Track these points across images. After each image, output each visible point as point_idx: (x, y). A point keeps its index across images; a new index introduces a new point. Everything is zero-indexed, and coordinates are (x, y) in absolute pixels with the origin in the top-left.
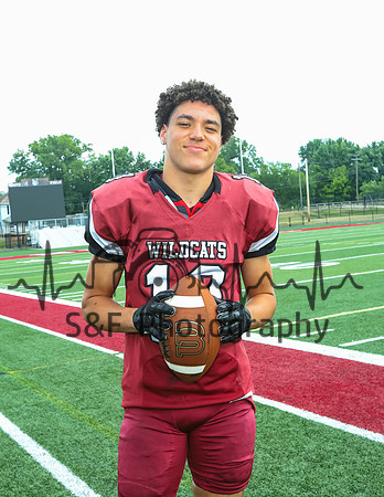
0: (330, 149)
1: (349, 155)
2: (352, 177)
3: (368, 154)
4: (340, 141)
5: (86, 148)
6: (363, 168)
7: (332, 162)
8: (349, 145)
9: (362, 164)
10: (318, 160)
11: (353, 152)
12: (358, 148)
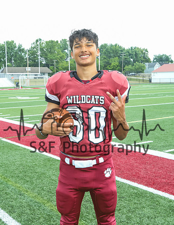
0: (111, 48)
1: (120, 52)
2: (120, 63)
3: (128, 52)
4: (116, 45)
6: (126, 59)
7: (112, 55)
8: (120, 47)
9: (126, 57)
10: (105, 53)
11: (122, 51)
12: (124, 49)
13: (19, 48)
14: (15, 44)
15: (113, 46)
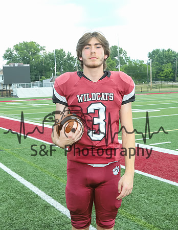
0: (163, 54)
1: (173, 58)
2: (174, 69)
4: (169, 50)
5: (42, 49)
7: (165, 60)
8: (173, 52)
12: (177, 55)
13: (68, 56)
14: (64, 52)
15: (166, 51)
